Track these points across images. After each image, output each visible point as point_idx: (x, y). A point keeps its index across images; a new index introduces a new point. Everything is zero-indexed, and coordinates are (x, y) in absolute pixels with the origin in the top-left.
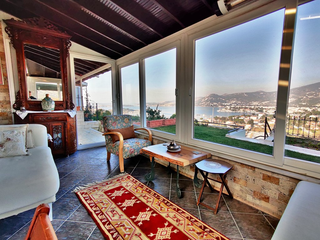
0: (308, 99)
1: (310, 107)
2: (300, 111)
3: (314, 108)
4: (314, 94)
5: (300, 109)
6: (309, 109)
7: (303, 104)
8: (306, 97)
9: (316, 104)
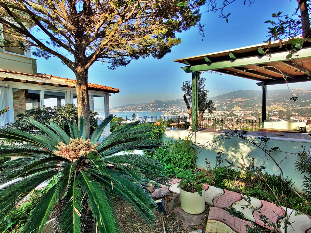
0: (227, 104)
1: (228, 110)
2: (222, 114)
3: (230, 111)
4: (230, 100)
5: (222, 112)
6: (227, 112)
7: (224, 108)
8: (226, 103)
9: (232, 108)
